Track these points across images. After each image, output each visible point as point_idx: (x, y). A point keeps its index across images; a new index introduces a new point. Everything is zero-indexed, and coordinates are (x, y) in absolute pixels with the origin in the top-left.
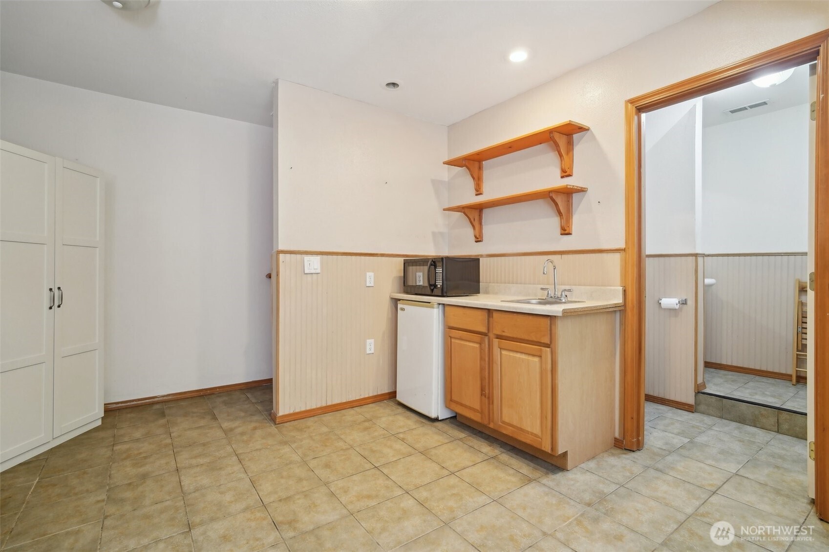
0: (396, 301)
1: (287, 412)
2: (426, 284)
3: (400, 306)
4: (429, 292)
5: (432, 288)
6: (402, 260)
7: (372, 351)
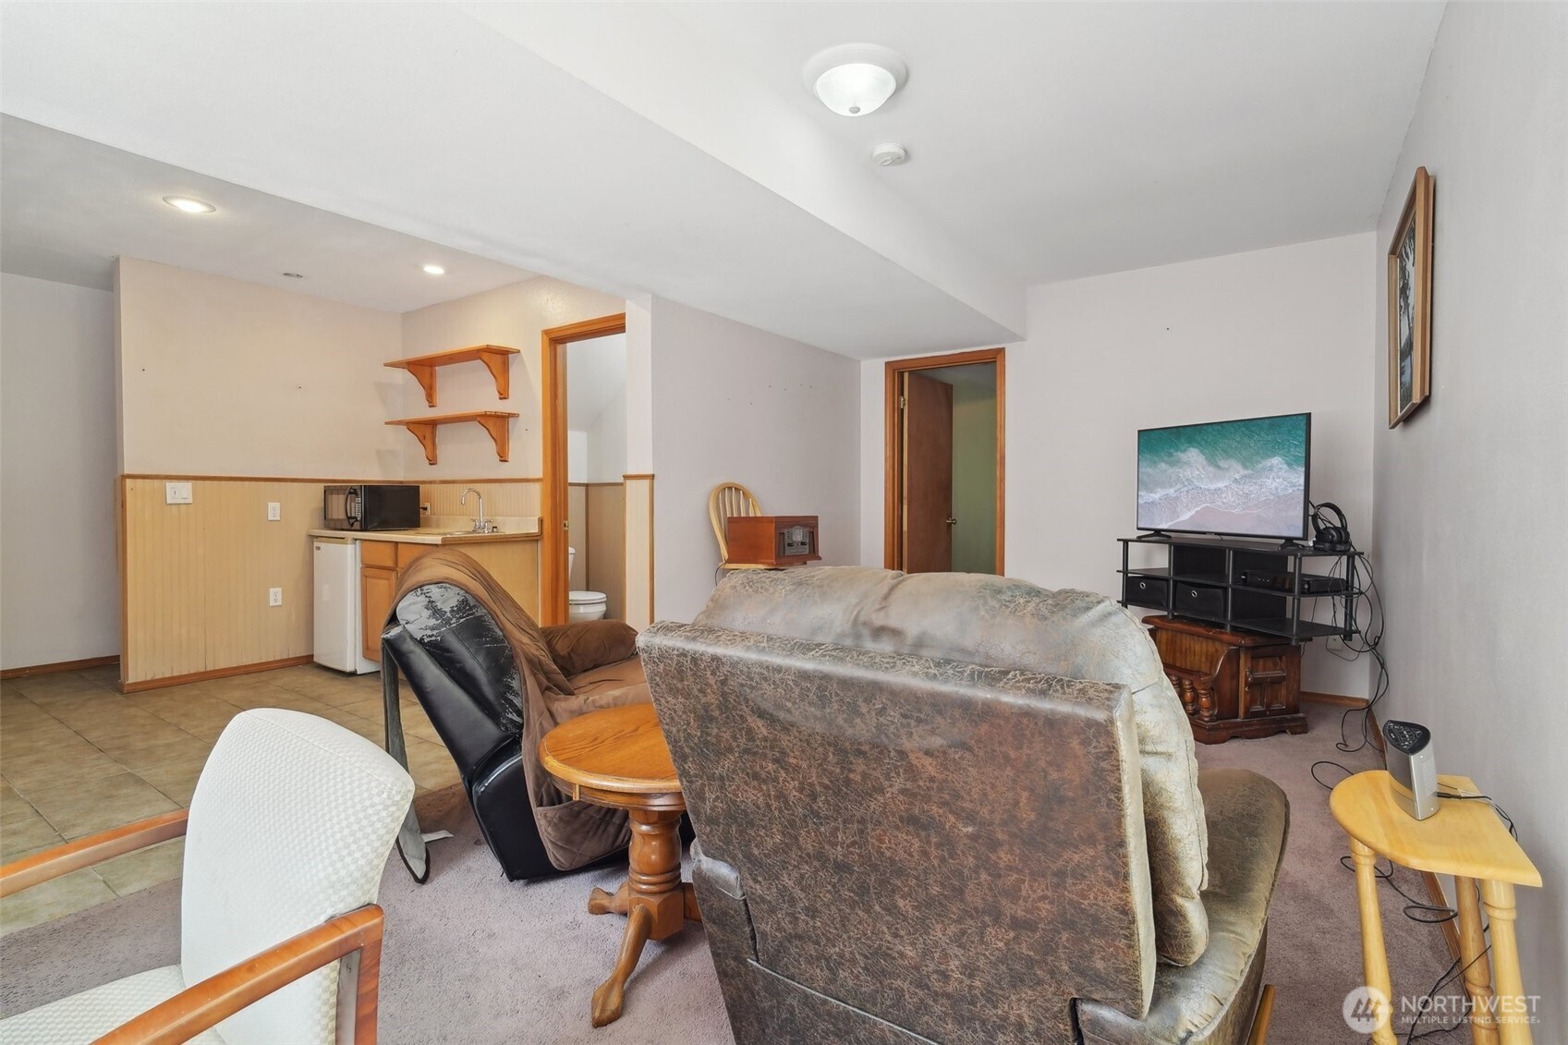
0: (313, 537)
1: (141, 679)
2: (345, 518)
3: (316, 544)
4: (346, 525)
5: (352, 521)
6: (322, 486)
7: (279, 603)
